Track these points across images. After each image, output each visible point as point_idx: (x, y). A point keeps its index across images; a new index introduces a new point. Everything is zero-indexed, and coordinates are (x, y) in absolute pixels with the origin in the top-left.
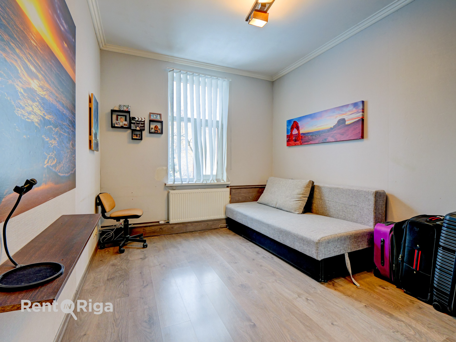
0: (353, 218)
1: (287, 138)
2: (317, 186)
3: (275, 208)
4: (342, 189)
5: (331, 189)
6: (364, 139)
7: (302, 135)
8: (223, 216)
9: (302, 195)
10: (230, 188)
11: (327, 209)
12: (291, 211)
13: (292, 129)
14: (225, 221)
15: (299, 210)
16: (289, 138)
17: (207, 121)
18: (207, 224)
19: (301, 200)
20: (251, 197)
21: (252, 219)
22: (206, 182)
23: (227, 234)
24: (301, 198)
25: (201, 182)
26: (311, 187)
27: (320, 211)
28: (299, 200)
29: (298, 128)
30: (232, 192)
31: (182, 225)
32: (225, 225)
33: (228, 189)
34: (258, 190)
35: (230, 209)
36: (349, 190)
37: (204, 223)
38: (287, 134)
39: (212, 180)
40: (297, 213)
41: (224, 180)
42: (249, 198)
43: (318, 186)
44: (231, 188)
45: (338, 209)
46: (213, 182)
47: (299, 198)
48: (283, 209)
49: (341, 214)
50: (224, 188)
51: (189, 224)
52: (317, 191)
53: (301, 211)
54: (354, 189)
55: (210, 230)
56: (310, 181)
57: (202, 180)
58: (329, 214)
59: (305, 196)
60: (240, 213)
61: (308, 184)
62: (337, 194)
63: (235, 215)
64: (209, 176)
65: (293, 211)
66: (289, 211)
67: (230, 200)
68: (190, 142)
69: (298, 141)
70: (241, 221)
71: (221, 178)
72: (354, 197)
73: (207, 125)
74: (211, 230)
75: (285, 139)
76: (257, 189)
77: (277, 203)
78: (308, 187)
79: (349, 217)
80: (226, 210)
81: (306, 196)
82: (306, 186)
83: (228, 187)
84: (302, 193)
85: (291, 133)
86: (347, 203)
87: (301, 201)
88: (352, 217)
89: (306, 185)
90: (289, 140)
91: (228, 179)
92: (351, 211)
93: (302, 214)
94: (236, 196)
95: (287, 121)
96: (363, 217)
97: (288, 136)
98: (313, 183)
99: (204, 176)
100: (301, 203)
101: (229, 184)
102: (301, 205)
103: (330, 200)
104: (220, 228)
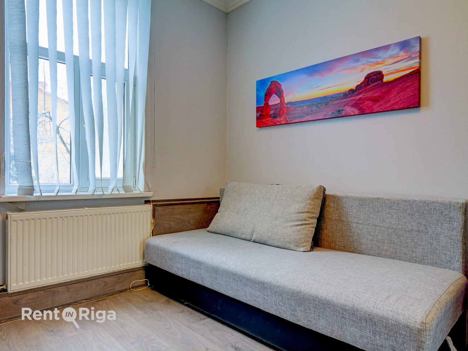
0: (414, 255)
1: (257, 112)
2: (330, 196)
3: (249, 241)
4: (389, 200)
5: (363, 202)
6: (422, 108)
7: (288, 106)
8: (138, 263)
9: (308, 214)
10: (153, 205)
11: (355, 238)
12: (288, 245)
13: (268, 95)
14: (142, 273)
15: (305, 244)
16: (262, 111)
17: (103, 65)
18: (105, 282)
19: (306, 224)
20: (192, 222)
21: (216, 271)
22: (102, 193)
23: (151, 301)
24: (305, 220)
25: (90, 192)
26: (322, 198)
27: (337, 243)
28: (302, 225)
29: (280, 95)
30: (156, 212)
31: (42, 292)
32: (142, 281)
33: (149, 207)
34: (205, 206)
35: (157, 248)
36: (405, 201)
37: (96, 281)
38: (257, 105)
39: (116, 189)
40: (302, 249)
41: (140, 189)
42: (189, 222)
43: (334, 197)
44: (154, 203)
45: (380, 237)
46: (118, 192)
47: (302, 220)
48: (269, 243)
49: (385, 248)
50: (140, 204)
51: (60, 289)
52: (332, 205)
53: (309, 244)
54: (417, 199)
55: (110, 295)
56: (320, 187)
57: (91, 189)
58: (359, 249)
59: (312, 215)
60: (183, 257)
61: (317, 193)
62: (376, 210)
63: (168, 261)
64: (108, 180)
65: (292, 247)
66: (283, 246)
67: (152, 228)
68: (59, 127)
69: (280, 116)
70: (184, 273)
71: (132, 186)
72: (417, 214)
73: (102, 75)
74: (113, 294)
75: (253, 115)
76: (203, 206)
77: (253, 232)
78: (318, 198)
79: (405, 254)
80: (146, 249)
81: (315, 215)
82: (313, 197)
83: (147, 202)
84: (306, 210)
85: (267, 104)
86: (400, 226)
87: (307, 226)
88: (410, 253)
89: (314, 195)
90: (260, 115)
91: (148, 186)
92: (409, 241)
93: (310, 251)
94: (165, 221)
95: (257, 81)
96: (438, 252)
97: (258, 109)
98: (325, 190)
99: (96, 180)
100: (306, 229)
101: (149, 197)
102: (307, 234)
103: (361, 222)
104: (132, 288)
